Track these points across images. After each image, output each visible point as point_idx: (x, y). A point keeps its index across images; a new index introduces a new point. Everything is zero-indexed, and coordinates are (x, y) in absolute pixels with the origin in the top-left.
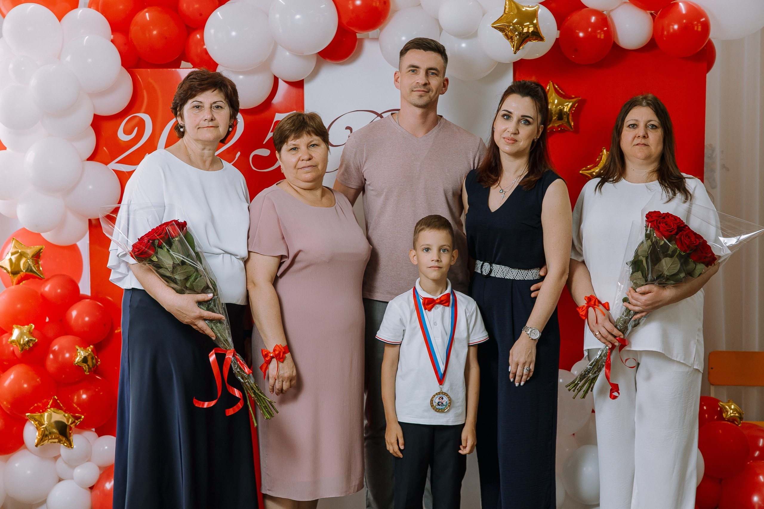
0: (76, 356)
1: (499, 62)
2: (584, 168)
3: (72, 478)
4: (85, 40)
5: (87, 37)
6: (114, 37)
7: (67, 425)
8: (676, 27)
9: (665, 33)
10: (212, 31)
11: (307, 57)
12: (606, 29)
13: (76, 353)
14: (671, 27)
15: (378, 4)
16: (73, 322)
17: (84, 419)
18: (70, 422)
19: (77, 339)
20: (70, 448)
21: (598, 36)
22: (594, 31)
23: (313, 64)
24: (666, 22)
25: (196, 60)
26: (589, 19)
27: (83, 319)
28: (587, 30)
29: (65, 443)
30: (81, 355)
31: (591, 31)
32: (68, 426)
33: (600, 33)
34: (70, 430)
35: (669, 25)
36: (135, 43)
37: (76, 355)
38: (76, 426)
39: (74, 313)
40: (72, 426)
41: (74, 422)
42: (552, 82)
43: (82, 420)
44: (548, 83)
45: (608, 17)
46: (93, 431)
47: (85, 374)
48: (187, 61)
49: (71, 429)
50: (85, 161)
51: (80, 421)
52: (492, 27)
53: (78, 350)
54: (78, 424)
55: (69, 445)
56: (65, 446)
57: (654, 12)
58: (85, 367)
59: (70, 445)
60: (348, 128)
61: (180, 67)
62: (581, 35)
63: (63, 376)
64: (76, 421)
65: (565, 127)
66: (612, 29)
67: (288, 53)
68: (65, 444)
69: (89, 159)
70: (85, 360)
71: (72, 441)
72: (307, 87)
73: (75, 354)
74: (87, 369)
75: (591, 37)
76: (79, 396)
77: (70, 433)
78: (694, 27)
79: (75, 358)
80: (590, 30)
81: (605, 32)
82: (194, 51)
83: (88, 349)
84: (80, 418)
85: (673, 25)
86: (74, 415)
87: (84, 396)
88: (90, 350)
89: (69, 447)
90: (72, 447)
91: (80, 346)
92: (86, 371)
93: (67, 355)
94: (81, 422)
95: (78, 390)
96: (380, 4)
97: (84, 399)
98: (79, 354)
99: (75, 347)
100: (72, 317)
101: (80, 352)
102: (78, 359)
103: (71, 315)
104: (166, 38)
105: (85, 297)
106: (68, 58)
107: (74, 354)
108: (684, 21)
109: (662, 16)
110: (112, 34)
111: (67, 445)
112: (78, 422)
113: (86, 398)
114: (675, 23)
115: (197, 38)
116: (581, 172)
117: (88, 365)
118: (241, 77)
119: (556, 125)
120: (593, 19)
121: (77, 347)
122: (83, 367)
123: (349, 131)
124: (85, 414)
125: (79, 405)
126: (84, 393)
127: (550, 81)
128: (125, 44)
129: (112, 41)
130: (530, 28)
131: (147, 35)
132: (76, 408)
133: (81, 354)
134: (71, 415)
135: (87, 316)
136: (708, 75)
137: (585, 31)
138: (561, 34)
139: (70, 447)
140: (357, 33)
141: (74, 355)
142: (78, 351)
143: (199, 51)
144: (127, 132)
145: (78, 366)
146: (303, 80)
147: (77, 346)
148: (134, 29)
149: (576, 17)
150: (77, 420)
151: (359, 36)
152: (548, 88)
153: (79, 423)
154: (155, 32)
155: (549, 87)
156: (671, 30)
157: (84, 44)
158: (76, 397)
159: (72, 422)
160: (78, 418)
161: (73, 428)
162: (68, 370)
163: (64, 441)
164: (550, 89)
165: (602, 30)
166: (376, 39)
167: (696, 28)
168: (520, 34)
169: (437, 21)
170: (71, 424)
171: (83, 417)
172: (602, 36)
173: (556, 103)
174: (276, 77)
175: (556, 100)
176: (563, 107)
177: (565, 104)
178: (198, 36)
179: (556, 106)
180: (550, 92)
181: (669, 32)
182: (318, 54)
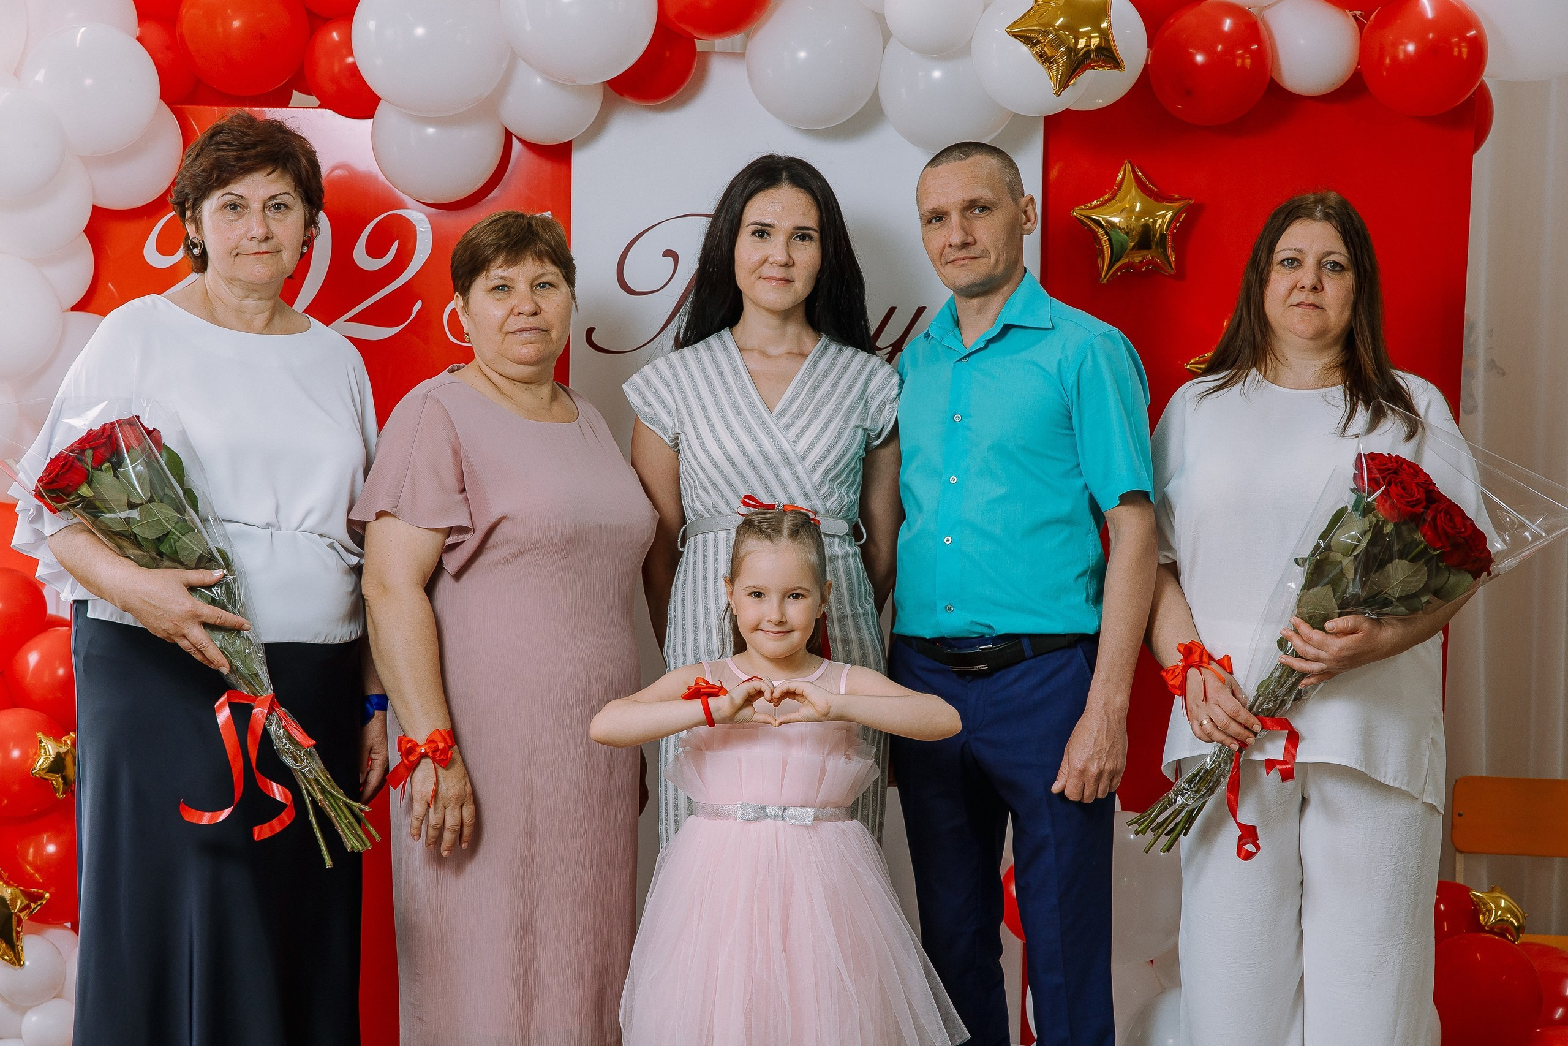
0: (36, 756)
1: (1015, 115)
2: (1197, 359)
3: (20, 1037)
4: (79, 36)
5: (84, 29)
6: (141, 32)
7: (12, 913)
8: (1411, 48)
9: (1387, 61)
10: (372, 25)
11: (583, 91)
12: (1255, 47)
13: (37, 749)
14: (1401, 47)
16: (29, 678)
17: (49, 901)
18: (18, 907)
19: (39, 716)
20: (17, 967)
21: (1239, 62)
22: (1229, 51)
23: (595, 104)
24: (1389, 36)
25: (329, 88)
26: (1219, 24)
27: (54, 671)
28: (1214, 49)
29: (5, 954)
30: (48, 754)
31: (1221, 51)
32: (13, 916)
33: (1242, 57)
34: (18, 926)
35: (1396, 44)
36: (192, 47)
37: (36, 753)
38: (32, 918)
39: (33, 659)
40: (22, 915)
41: (28, 907)
42: (1129, 162)
43: (45, 902)
44: (1122, 164)
45: (1259, 20)
46: (67, 927)
47: (56, 796)
48: (307, 92)
49: (20, 921)
50: (67, 311)
51: (42, 904)
52: (1008, 33)
53: (41, 742)
54: (35, 911)
55: (14, 959)
56: (6, 960)
57: (1361, 14)
58: (57, 781)
59: (19, 960)
60: (668, 253)
61: (290, 106)
62: (1200, 58)
63: (6, 801)
64: (33, 905)
65: (1156, 265)
66: (1268, 49)
67: (539, 80)
68: (6, 957)
69: (77, 308)
70: (58, 765)
71: (22, 950)
72: (579, 159)
73: (34, 751)
74: (61, 787)
75: (1223, 66)
76: (40, 849)
77: (18, 933)
78: (1452, 51)
79: (34, 761)
80: (1220, 48)
81: (1252, 52)
82: (326, 68)
83: (66, 742)
84: (42, 897)
85: (1405, 44)
86: (27, 890)
87: (51, 849)
88: (69, 743)
89: (13, 964)
90: (22, 963)
91: (47, 734)
92: (58, 788)
93: (16, 754)
94: (43, 907)
95: (39, 832)
97: (50, 856)
98: (43, 751)
99: (36, 735)
100: (29, 669)
101: (46, 747)
102: (41, 763)
103: (27, 662)
104: (263, 37)
105: (59, 622)
106: (40, 76)
107: (31, 752)
108: (1431, 36)
109: (1383, 23)
110: (139, 25)
111: (11, 960)
112: (35, 907)
113: (57, 852)
114: (1410, 39)
115: (333, 40)
116: (1188, 367)
117: (64, 778)
118: (431, 130)
119: (1137, 260)
120: (1227, 24)
121: (40, 736)
122: (51, 781)
123: (670, 260)
124: (52, 890)
125: (38, 869)
126: (49, 841)
127: (1126, 162)
128: (168, 48)
129: (138, 39)
130: (1093, 40)
131: (220, 29)
132: (32, 875)
133: (50, 749)
134: (20, 890)
135: (61, 665)
136: (1477, 157)
137: (1208, 50)
138: (1153, 57)
139: (17, 963)
141: (31, 754)
142: (43, 744)
143: (336, 69)
144: (164, 248)
145: (41, 777)
146: (571, 141)
147: (40, 733)
148: (190, 15)
149: (1189, 18)
150: (35, 902)
151: (701, 45)
152: (1120, 176)
153: (39, 907)
154: (236, 24)
155: (1122, 173)
156: (1401, 56)
157: (78, 46)
158: (31, 850)
159: (23, 905)
160: (38, 897)
161: (23, 921)
162: (16, 788)
163: (4, 949)
164: (1127, 177)
165: (1247, 50)
166: (741, 55)
167: (1456, 52)
168: (1071, 51)
169: (880, 18)
170: (21, 910)
171: (47, 895)
172: (1248, 62)
173: (1137, 209)
174: (508, 135)
175: (1139, 205)
176: (1153, 219)
177: (1158, 214)
178: (335, 36)
179: (1138, 218)
180: (1124, 187)
181: (1395, 59)
182: (607, 85)
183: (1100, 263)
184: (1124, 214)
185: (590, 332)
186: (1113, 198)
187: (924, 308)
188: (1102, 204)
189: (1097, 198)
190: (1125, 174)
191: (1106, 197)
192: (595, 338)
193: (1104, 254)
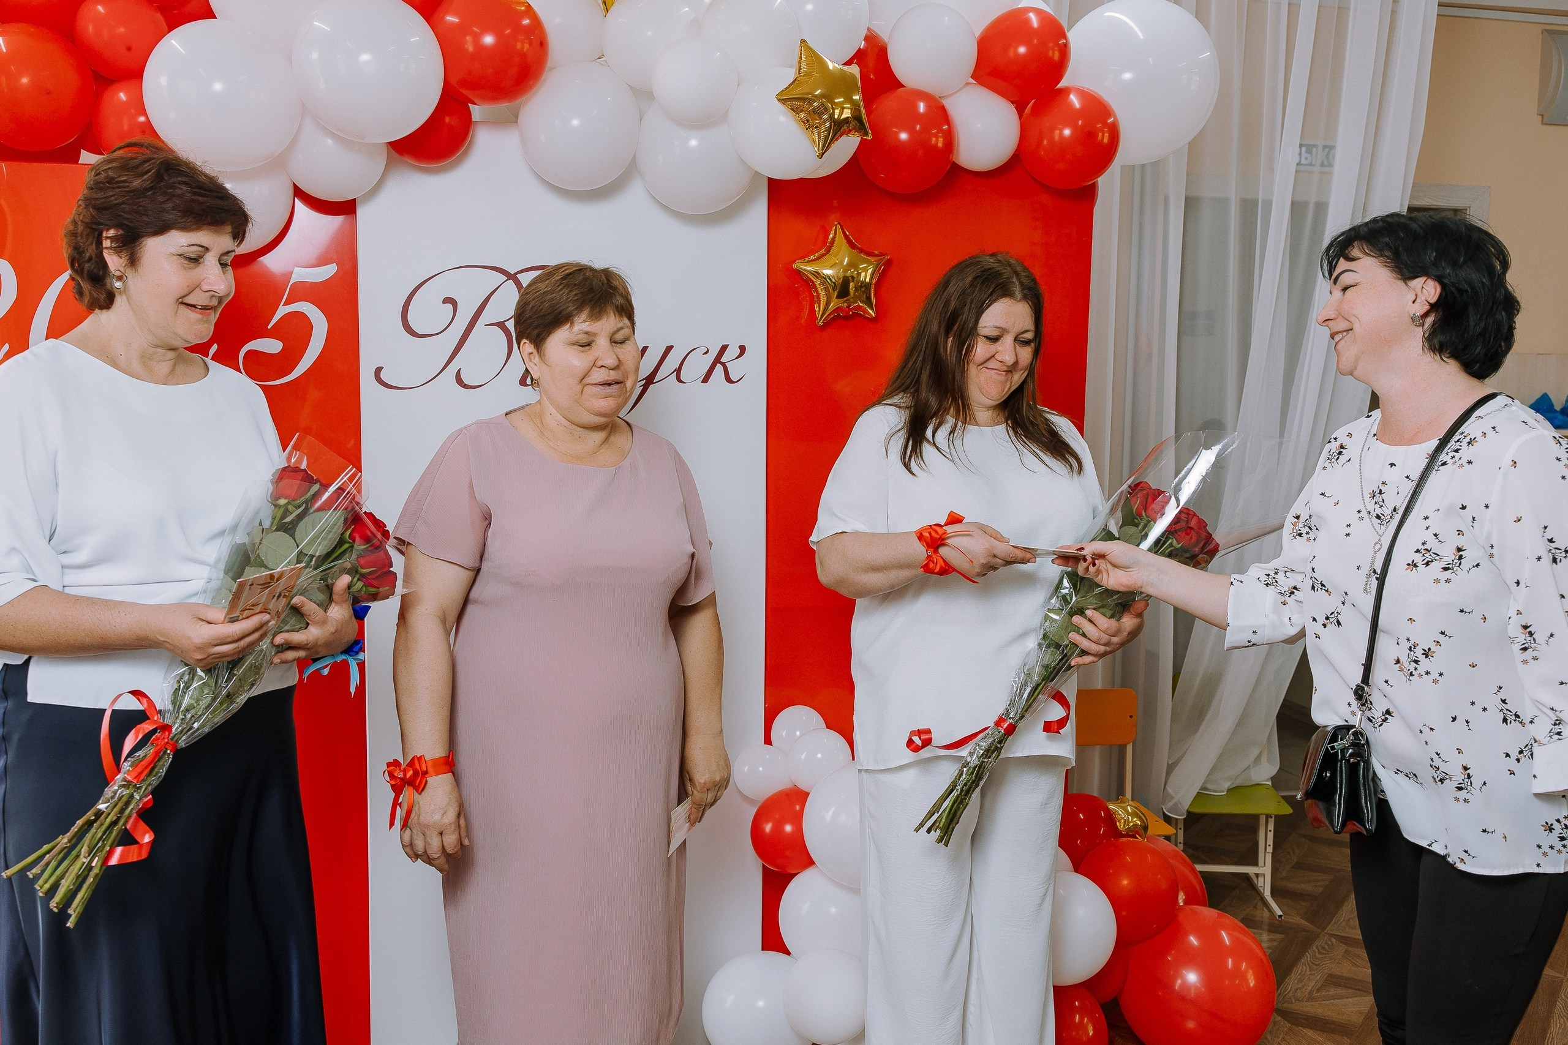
8: (1067, 132)
9: (1045, 142)
11: (369, 149)
12: (946, 127)
14: (1057, 132)
15: (527, 46)
21: (934, 139)
22: (926, 129)
23: (379, 164)
24: (1046, 123)
26: (916, 107)
28: (915, 128)
31: (920, 128)
33: (936, 135)
35: (1052, 129)
42: (839, 223)
44: (833, 225)
45: (944, 106)
48: (94, 149)
52: (779, 100)
57: (1019, 103)
60: (447, 300)
61: (77, 163)
62: (903, 136)
65: (860, 310)
72: (363, 214)
75: (921, 143)
78: (1096, 133)
80: (918, 127)
81: (943, 132)
82: (115, 126)
85: (1061, 131)
96: (530, 46)
104: (49, 94)
108: (1080, 122)
109: (1040, 111)
114: (1066, 126)
115: (123, 99)
119: (845, 305)
120: (922, 107)
123: (450, 306)
127: (836, 223)
130: (845, 110)
131: (6, 86)
137: (910, 130)
140: (475, 104)
143: (126, 128)
146: (355, 199)
151: (477, 111)
152: (832, 236)
154: (25, 80)
155: (833, 233)
156: (1058, 139)
164: (837, 237)
165: (940, 130)
166: (512, 120)
167: (1099, 135)
168: (830, 119)
172: (941, 140)
173: (845, 264)
174: (298, 193)
175: (847, 259)
176: (858, 271)
177: (861, 267)
178: (122, 96)
179: (846, 270)
180: (836, 242)
181: (1051, 140)
182: (390, 148)
183: (817, 309)
184: (838, 268)
185: (378, 370)
186: (828, 251)
187: (672, 347)
188: (819, 258)
189: (813, 254)
190: (836, 234)
191: (822, 251)
192: (384, 376)
193: (820, 302)
